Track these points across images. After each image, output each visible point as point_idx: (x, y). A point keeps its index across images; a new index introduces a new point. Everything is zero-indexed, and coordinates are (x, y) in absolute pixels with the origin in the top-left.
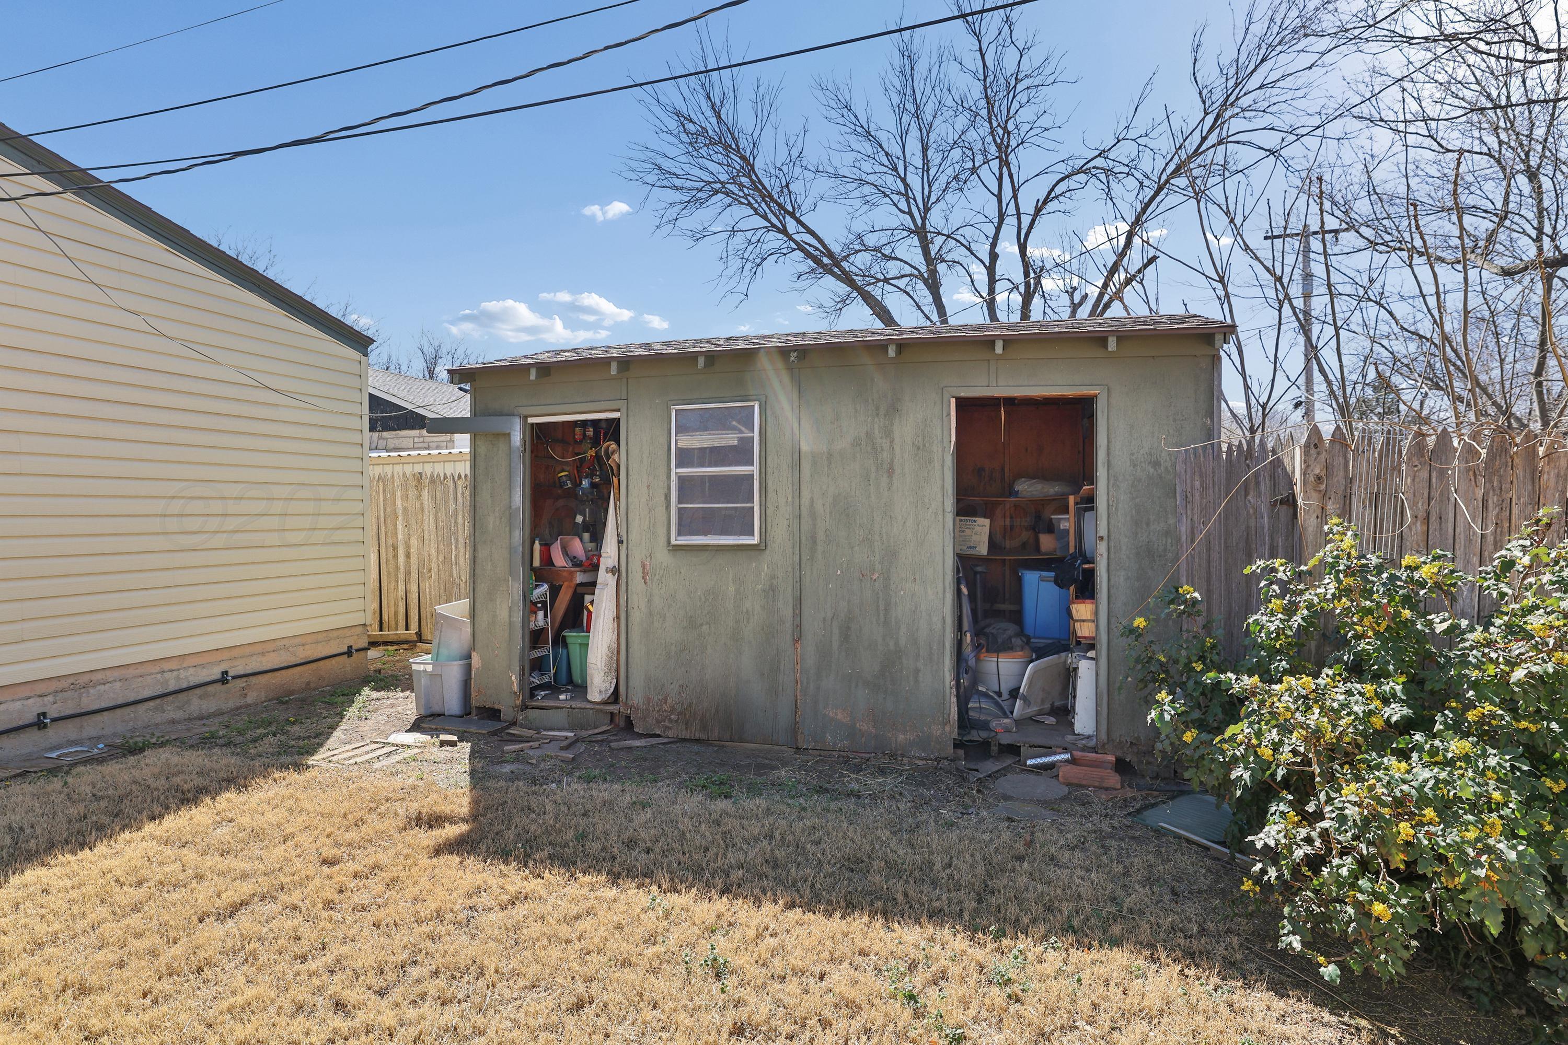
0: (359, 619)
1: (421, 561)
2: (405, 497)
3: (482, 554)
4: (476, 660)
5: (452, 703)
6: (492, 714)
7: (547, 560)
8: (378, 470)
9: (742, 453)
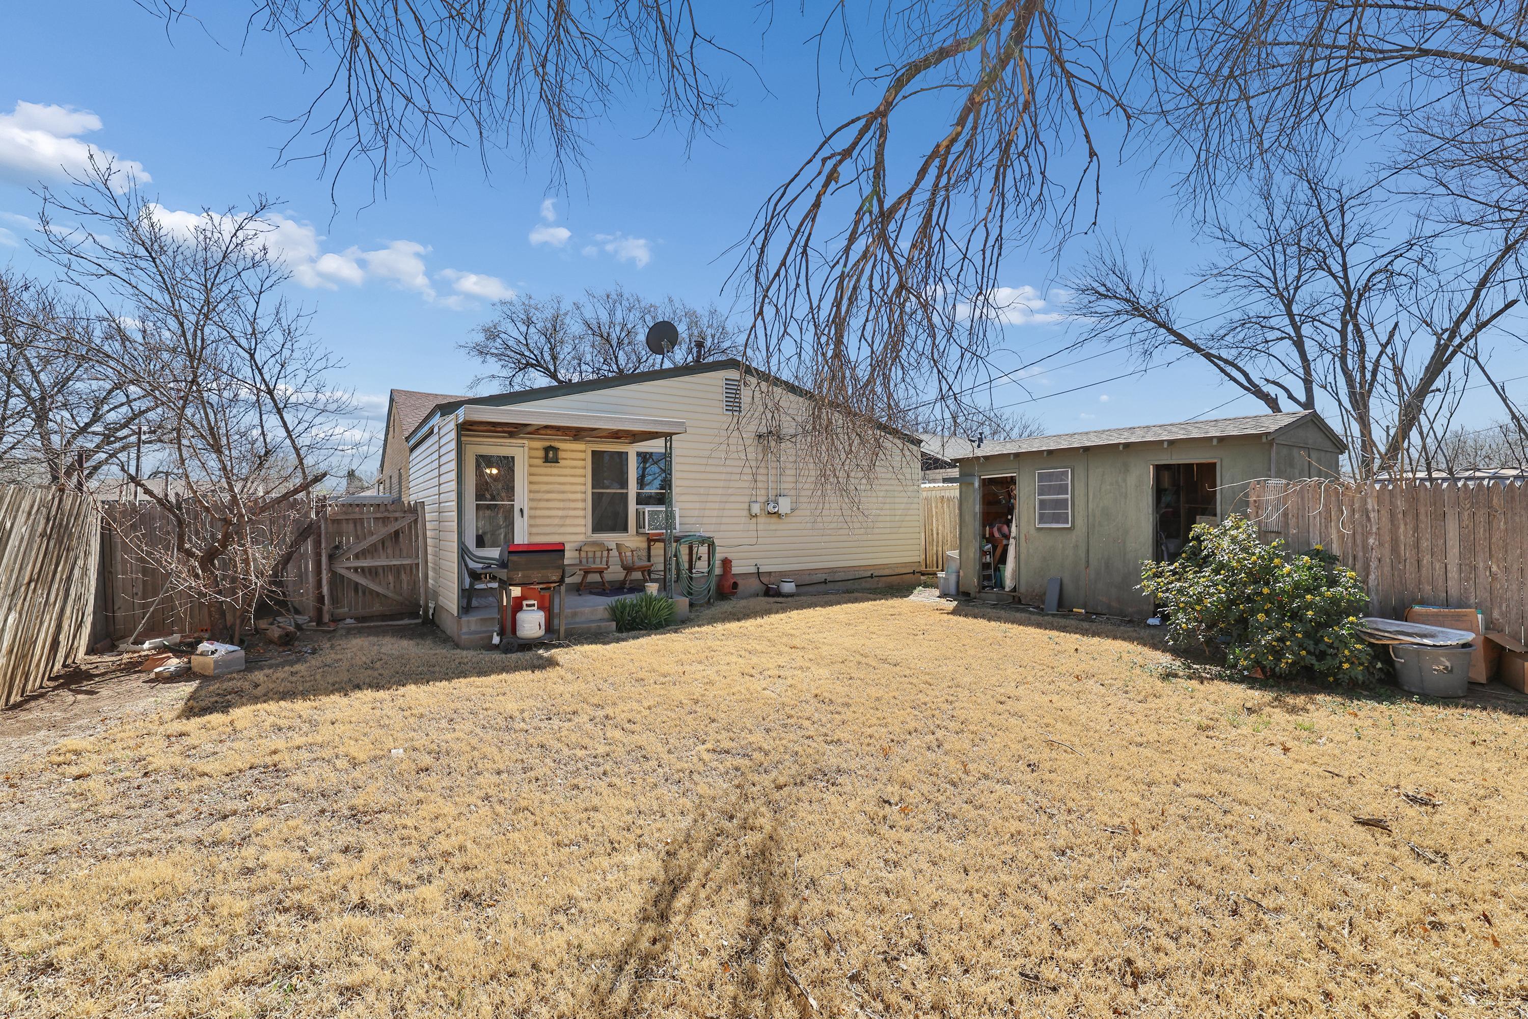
0: (917, 559)
1: (943, 537)
2: (936, 507)
3: (964, 530)
4: (961, 573)
5: (953, 589)
6: (966, 594)
7: (992, 534)
8: (925, 494)
9: (1063, 489)
